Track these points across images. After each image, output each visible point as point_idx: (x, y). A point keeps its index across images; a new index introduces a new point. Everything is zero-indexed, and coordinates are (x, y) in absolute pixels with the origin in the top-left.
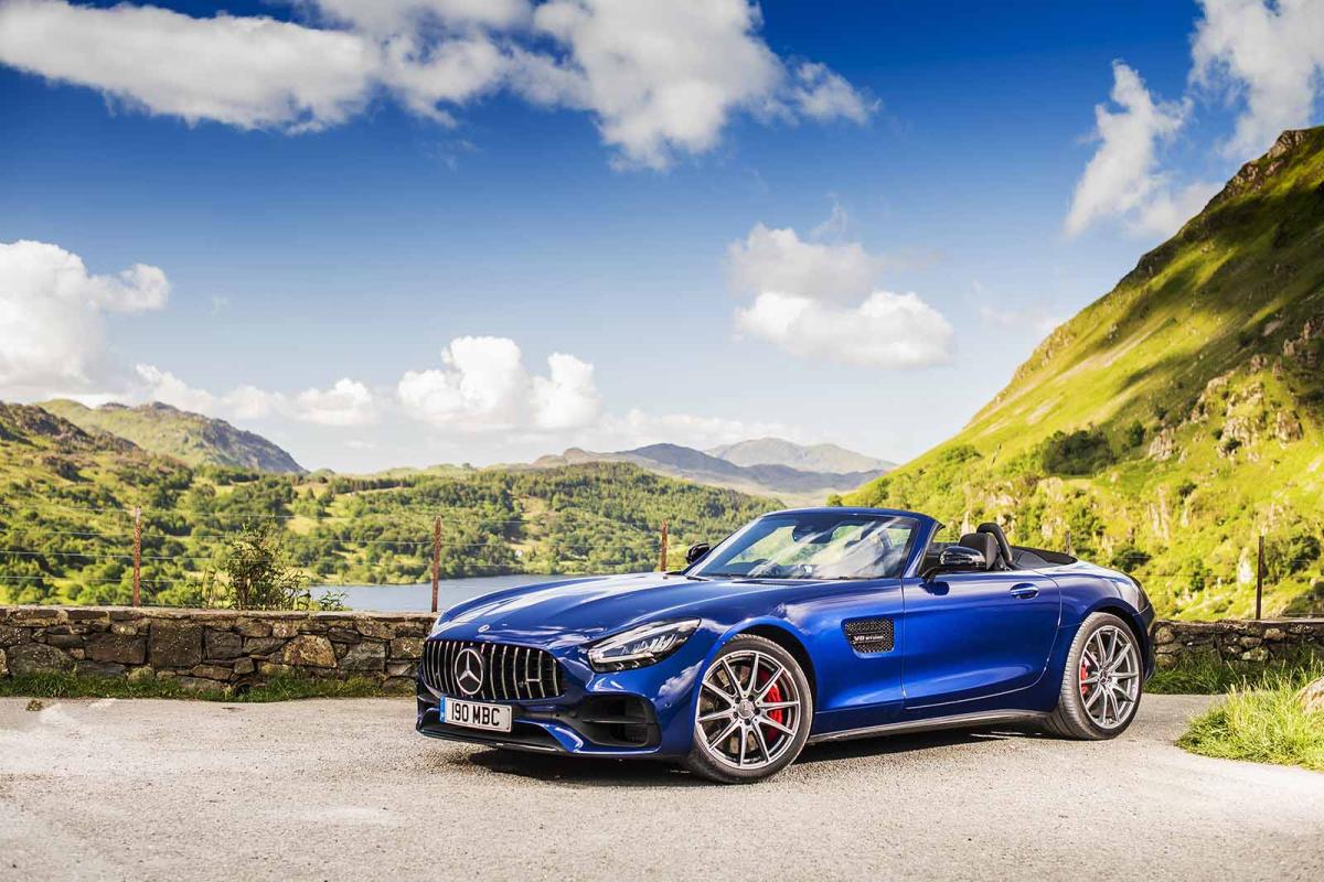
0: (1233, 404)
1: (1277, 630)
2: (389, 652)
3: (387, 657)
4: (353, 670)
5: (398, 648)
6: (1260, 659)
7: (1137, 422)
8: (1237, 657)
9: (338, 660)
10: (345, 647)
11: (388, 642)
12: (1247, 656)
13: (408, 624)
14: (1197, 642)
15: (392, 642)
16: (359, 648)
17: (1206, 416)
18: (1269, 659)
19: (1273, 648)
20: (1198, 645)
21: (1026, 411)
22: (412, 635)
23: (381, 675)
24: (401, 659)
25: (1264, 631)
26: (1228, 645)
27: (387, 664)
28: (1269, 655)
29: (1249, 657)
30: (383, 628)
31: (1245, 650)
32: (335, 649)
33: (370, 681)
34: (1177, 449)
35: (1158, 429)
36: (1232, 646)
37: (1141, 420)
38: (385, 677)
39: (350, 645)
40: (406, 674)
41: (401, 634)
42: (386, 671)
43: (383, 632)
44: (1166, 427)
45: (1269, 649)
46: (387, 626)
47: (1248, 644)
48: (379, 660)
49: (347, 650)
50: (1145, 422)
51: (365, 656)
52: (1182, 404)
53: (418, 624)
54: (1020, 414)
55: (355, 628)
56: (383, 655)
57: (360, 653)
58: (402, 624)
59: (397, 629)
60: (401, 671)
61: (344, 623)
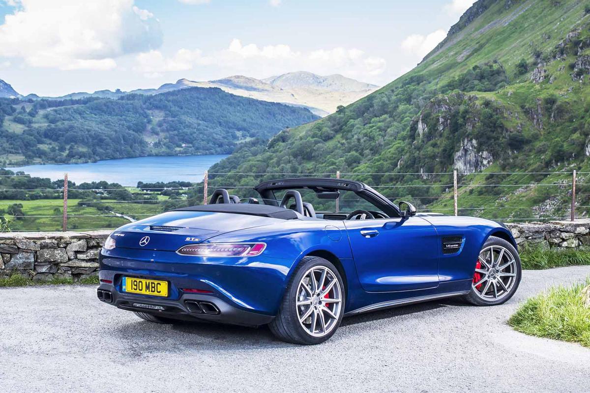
0: (582, 48)
1: (583, 228)
2: (36, 258)
3: (36, 261)
4: (14, 270)
5: (42, 255)
6: (573, 246)
7: (523, 59)
8: (559, 245)
9: (5, 264)
10: (9, 256)
11: (36, 252)
12: (565, 244)
13: (48, 241)
14: (534, 237)
15: (38, 252)
16: (18, 256)
17: (565, 55)
18: (579, 245)
19: (582, 239)
20: (535, 238)
21: (456, 54)
22: (50, 248)
23: (32, 272)
24: (44, 262)
25: (576, 229)
26: (553, 238)
27: (35, 265)
28: (579, 243)
29: (566, 245)
30: (32, 244)
31: (564, 240)
32: (3, 257)
33: (25, 276)
34: (548, 76)
35: (535, 64)
36: (555, 238)
37: (526, 58)
38: (35, 273)
39: (12, 255)
40: (48, 272)
41: (43, 247)
42: (35, 269)
43: (32, 246)
44: (541, 62)
45: (579, 239)
46: (34, 242)
47: (566, 237)
48: (30, 263)
49: (11, 258)
50: (528, 59)
51: (21, 261)
52: (551, 48)
53: (54, 241)
54: (453, 55)
55: (15, 244)
56: (33, 260)
57: (19, 260)
58: (44, 241)
59: (41, 244)
60: (44, 270)
61: (8, 241)
